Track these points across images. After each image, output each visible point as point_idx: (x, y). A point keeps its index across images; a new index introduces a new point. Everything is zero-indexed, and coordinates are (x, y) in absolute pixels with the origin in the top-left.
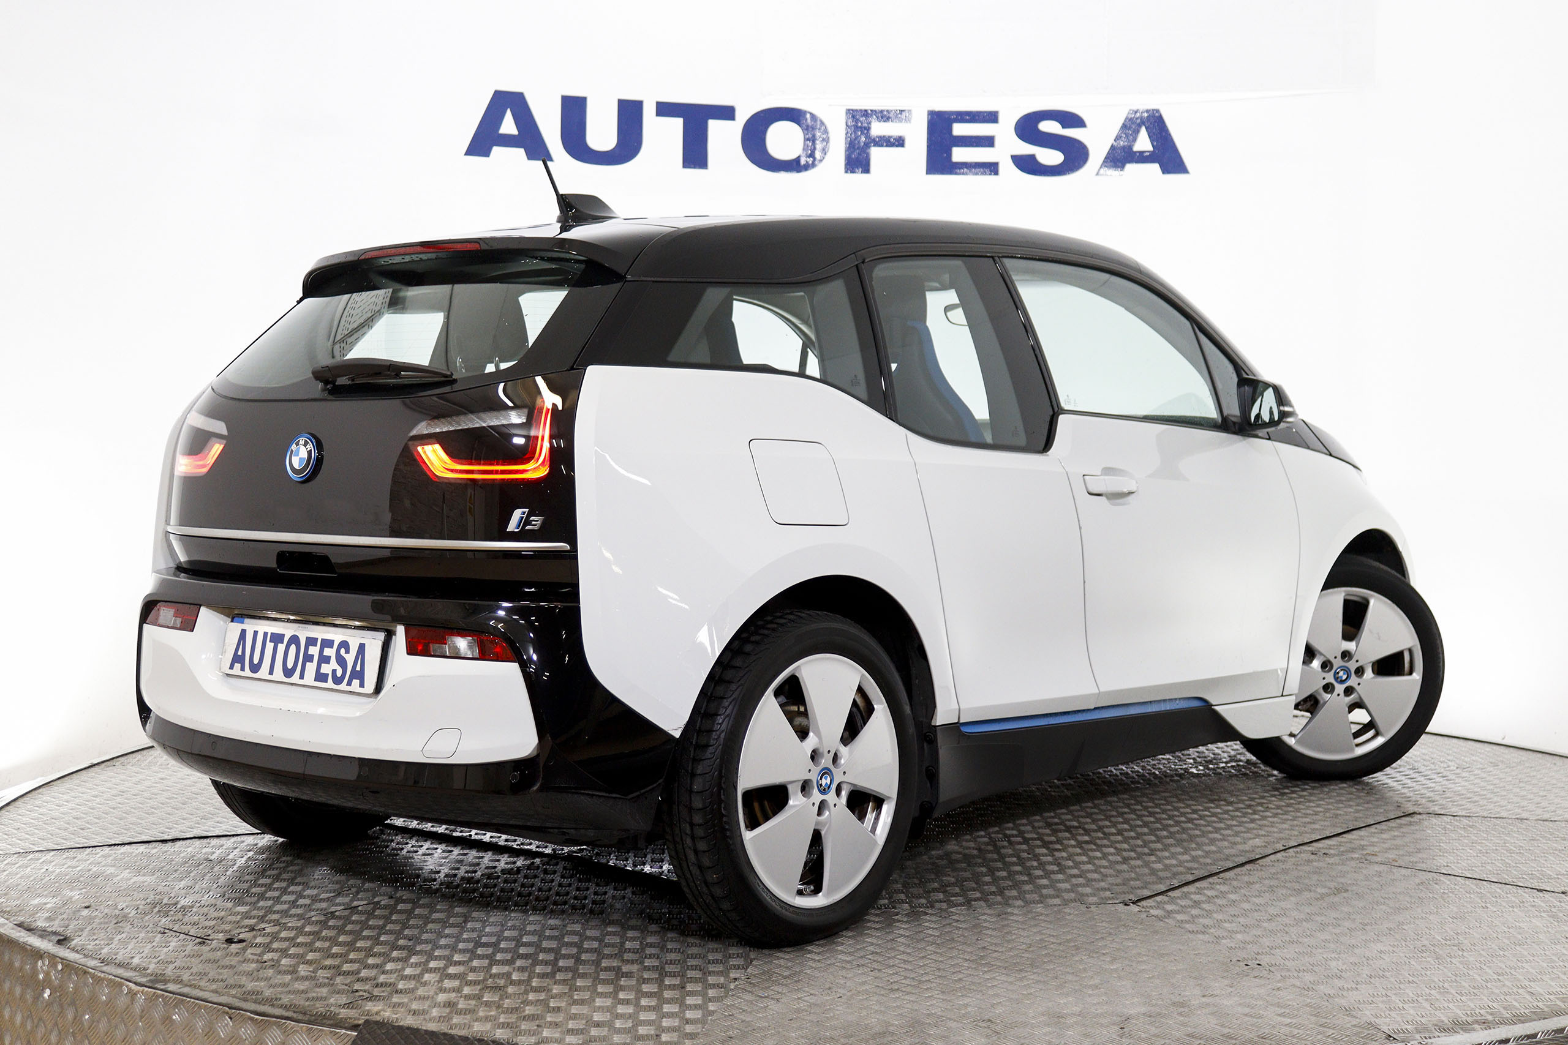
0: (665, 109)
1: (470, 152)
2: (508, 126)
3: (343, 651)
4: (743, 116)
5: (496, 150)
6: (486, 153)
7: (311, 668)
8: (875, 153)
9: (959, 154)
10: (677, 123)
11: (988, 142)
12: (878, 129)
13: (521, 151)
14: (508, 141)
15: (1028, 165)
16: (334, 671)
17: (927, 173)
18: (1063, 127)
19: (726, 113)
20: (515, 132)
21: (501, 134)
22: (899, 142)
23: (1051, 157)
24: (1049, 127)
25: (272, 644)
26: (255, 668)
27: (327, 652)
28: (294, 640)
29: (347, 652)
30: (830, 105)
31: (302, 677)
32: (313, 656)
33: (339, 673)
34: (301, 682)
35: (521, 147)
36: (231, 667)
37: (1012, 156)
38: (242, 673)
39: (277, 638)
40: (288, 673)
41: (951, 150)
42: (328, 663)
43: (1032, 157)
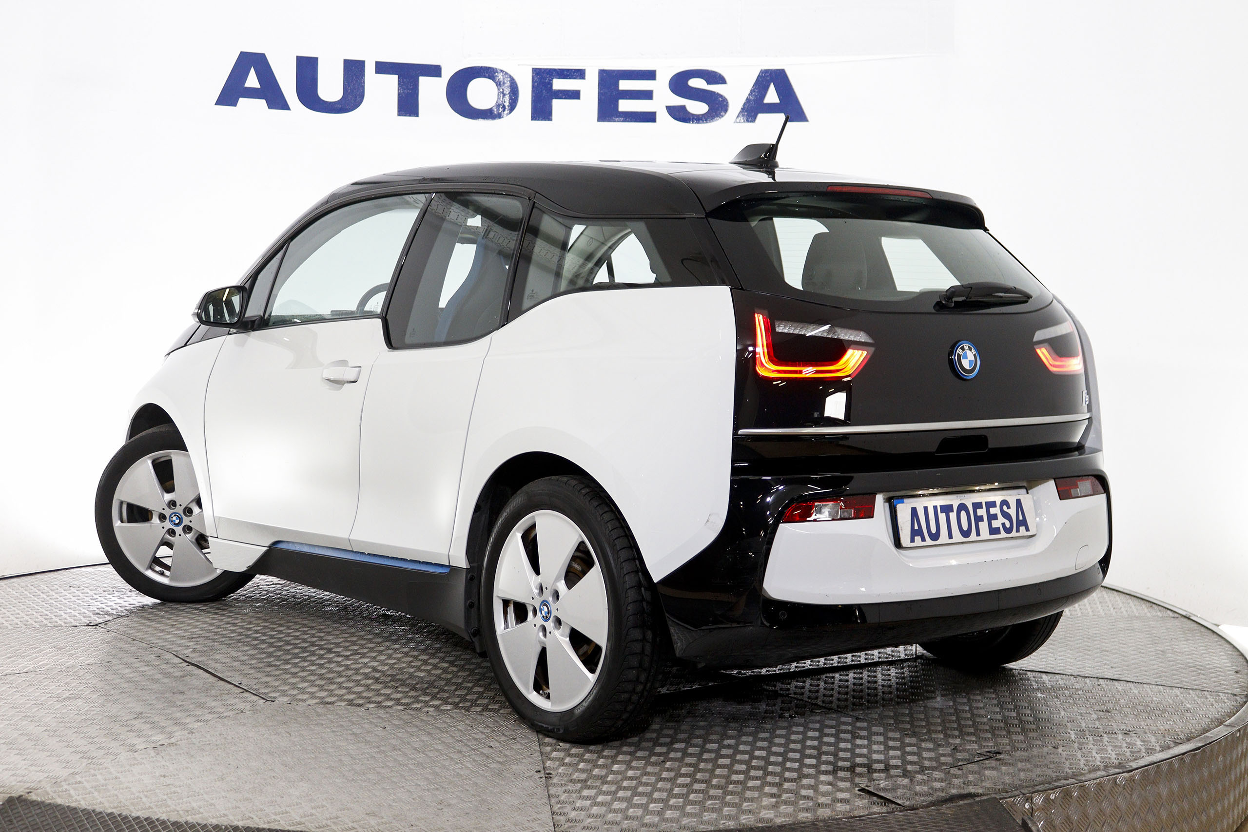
0: (383, 68)
1: (219, 102)
2: (252, 81)
3: (1005, 508)
4: (448, 73)
5: (242, 101)
6: (234, 104)
7: (984, 526)
8: (557, 104)
9: (625, 105)
10: (393, 79)
11: (647, 95)
12: (559, 84)
13: (262, 103)
14: (252, 93)
15: (679, 114)
16: (1003, 524)
17: (598, 121)
18: (709, 83)
19: (434, 71)
20: (258, 86)
21: (246, 87)
22: (575, 95)
23: (698, 108)
24: (696, 83)
25: (944, 514)
26: (935, 537)
27: (993, 511)
28: (962, 507)
29: (1009, 507)
30: (519, 65)
31: (978, 534)
32: (982, 516)
33: (1008, 525)
34: (979, 538)
35: (263, 99)
36: (912, 541)
37: (666, 107)
38: (924, 544)
39: (947, 509)
40: (966, 534)
41: (618, 102)
42: (997, 519)
43: (683, 108)
